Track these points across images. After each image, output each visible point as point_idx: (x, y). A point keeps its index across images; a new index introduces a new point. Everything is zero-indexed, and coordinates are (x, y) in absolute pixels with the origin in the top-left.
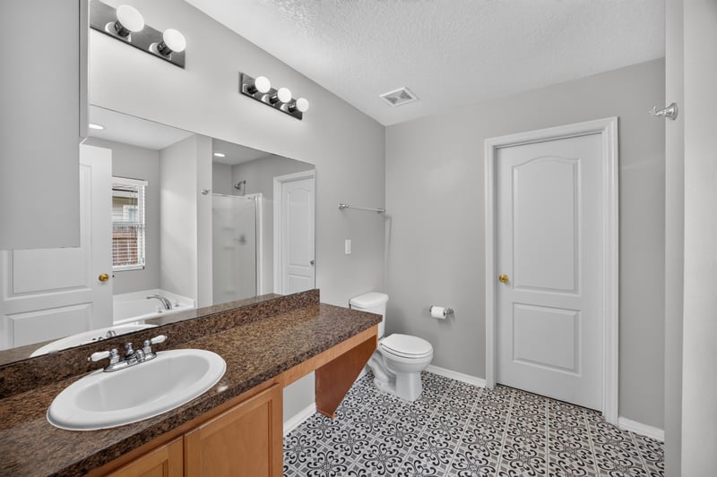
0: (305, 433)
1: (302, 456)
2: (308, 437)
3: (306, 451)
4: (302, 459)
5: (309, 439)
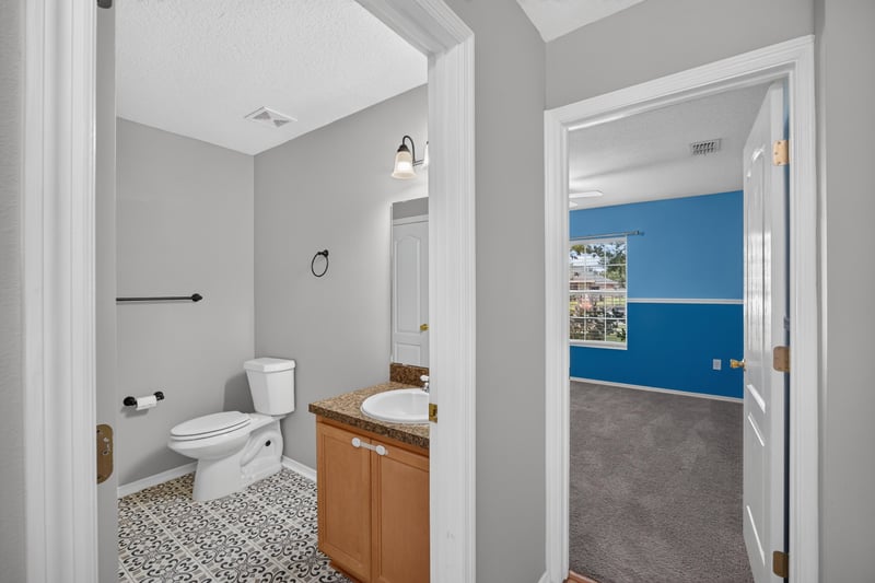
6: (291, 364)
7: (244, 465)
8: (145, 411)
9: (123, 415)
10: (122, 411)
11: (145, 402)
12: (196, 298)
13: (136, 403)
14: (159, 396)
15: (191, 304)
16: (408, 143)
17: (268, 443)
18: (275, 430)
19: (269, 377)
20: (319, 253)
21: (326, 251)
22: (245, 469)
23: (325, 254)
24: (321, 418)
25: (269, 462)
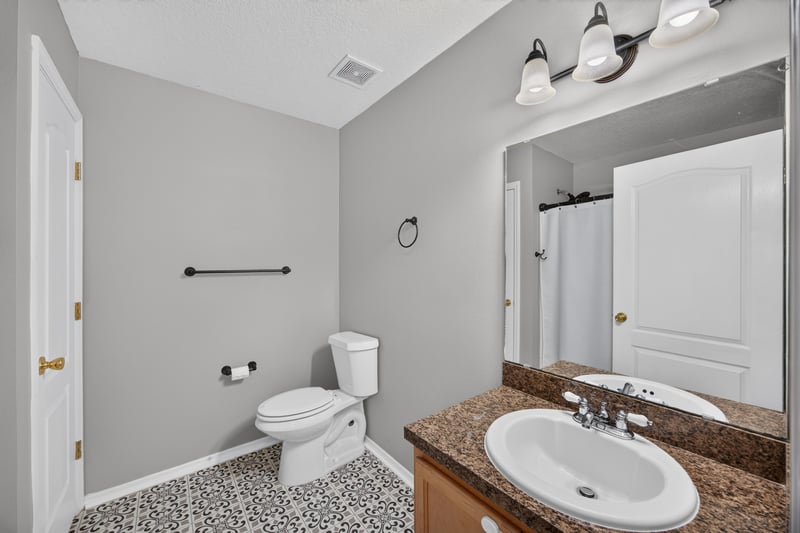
6: (375, 343)
7: (327, 446)
8: (239, 381)
9: (221, 383)
10: (221, 379)
11: (240, 372)
12: (286, 270)
13: (230, 373)
14: (252, 366)
15: (281, 276)
16: (539, 47)
17: (352, 423)
18: (358, 409)
19: (352, 356)
20: (407, 221)
21: (415, 218)
22: (328, 450)
23: (414, 221)
24: (421, 453)
25: (353, 444)
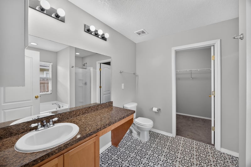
0: (108, 153)
1: (106, 161)
2: (109, 154)
3: (108, 159)
4: (106, 162)
5: (109, 155)
